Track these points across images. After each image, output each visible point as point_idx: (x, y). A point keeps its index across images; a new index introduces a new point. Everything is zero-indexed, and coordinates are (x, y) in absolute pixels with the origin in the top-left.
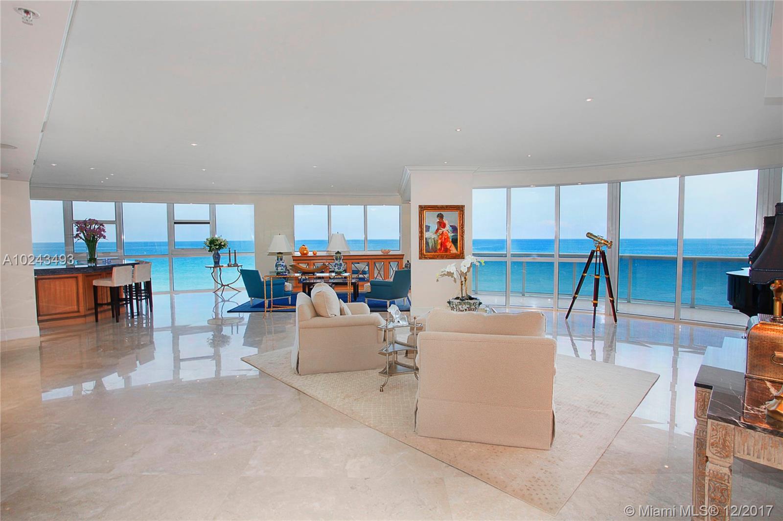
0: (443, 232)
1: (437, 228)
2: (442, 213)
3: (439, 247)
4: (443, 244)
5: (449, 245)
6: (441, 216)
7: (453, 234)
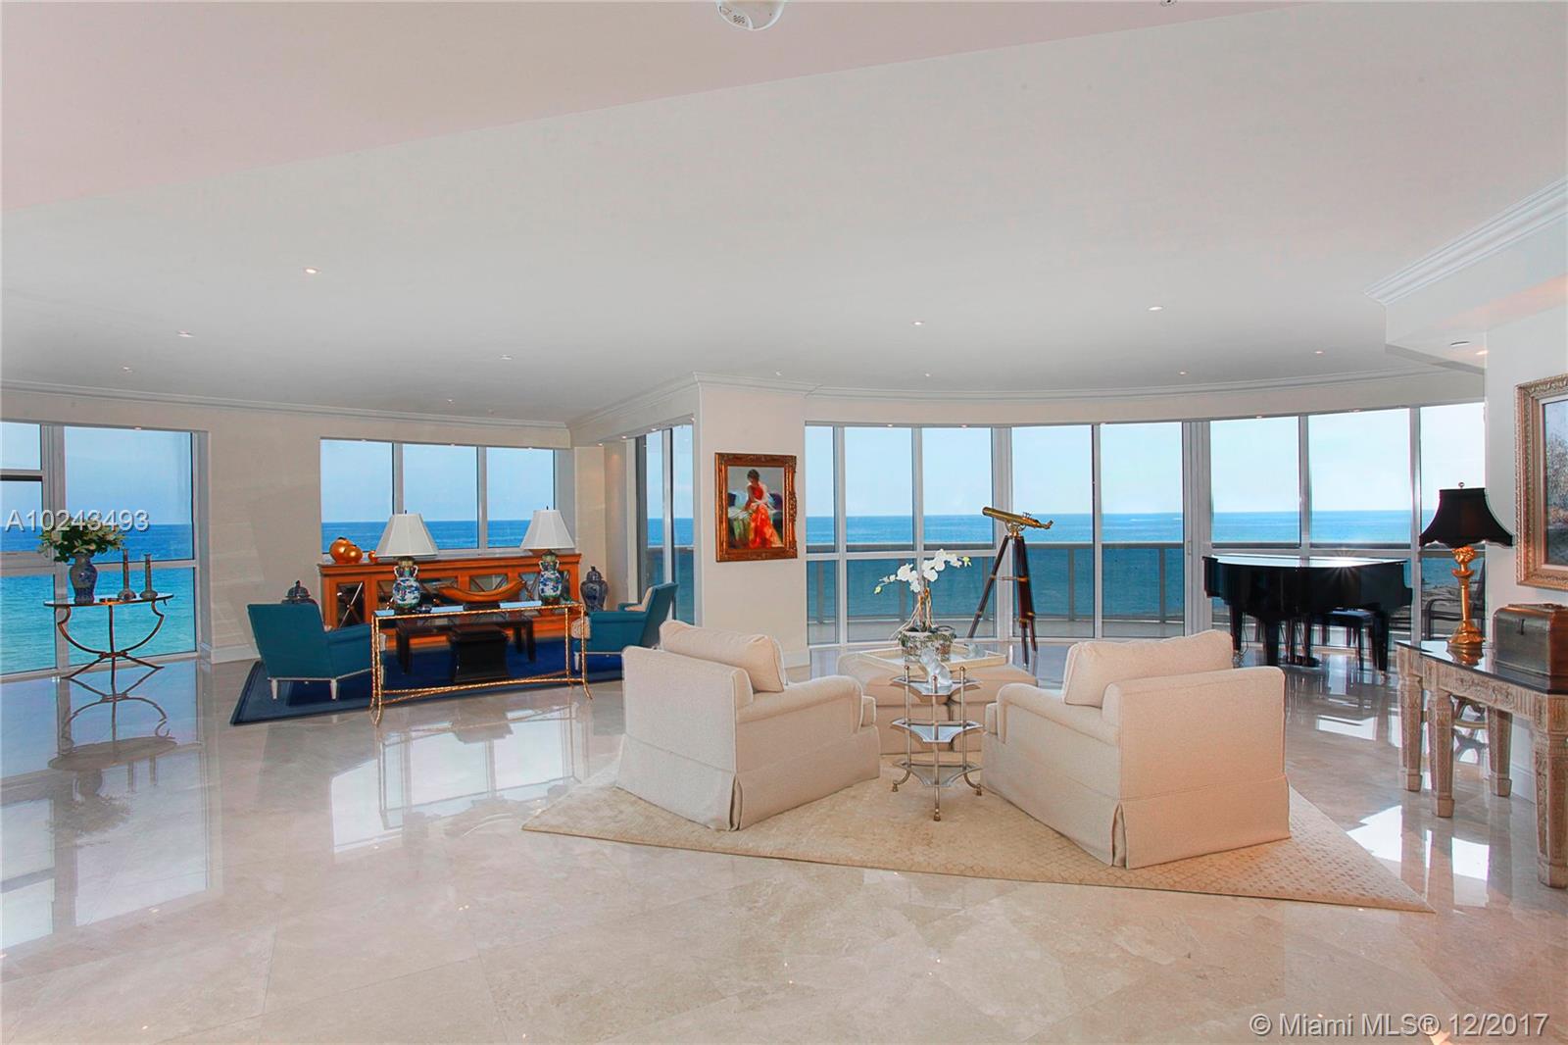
0: (758, 506)
1: (747, 498)
2: (756, 469)
3: (751, 536)
4: (759, 531)
5: (769, 531)
6: (754, 476)
7: (775, 511)
